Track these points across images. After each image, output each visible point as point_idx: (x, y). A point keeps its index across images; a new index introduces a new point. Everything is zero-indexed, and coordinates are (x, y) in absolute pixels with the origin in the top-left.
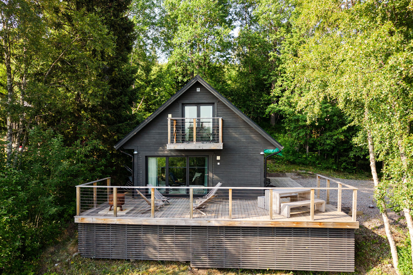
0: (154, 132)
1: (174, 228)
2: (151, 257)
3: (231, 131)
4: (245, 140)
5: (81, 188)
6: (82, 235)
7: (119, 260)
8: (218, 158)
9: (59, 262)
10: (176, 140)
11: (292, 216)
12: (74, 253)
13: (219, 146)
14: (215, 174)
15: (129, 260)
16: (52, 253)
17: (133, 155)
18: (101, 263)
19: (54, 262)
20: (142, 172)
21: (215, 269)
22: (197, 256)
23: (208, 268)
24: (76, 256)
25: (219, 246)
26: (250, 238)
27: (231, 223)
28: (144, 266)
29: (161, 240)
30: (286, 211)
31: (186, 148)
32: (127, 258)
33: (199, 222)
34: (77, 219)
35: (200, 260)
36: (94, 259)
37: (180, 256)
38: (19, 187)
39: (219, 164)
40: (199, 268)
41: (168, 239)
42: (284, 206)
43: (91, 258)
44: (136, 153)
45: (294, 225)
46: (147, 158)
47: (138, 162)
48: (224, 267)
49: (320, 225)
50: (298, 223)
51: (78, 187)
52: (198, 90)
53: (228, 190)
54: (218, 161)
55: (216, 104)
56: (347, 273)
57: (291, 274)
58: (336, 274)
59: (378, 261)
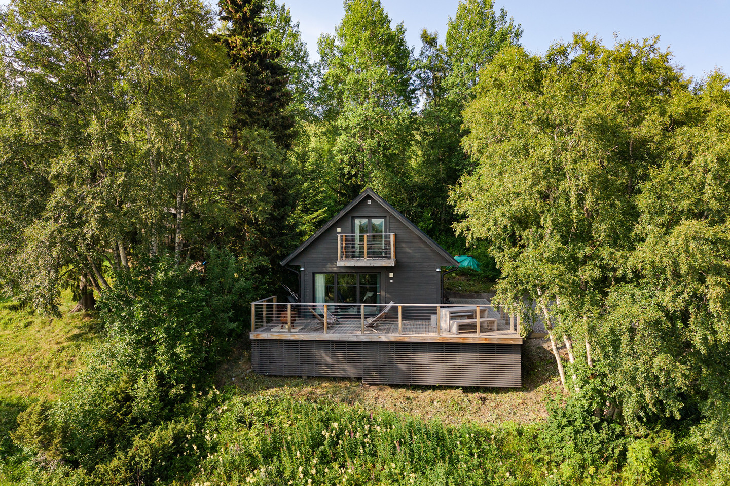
0: (322, 247)
1: (346, 344)
2: (324, 374)
3: (404, 246)
4: (419, 256)
5: (256, 305)
6: (255, 351)
7: (291, 376)
8: (391, 275)
9: (235, 377)
10: (346, 257)
11: (460, 333)
12: (247, 369)
13: (391, 263)
14: (388, 292)
15: (301, 377)
16: (227, 370)
17: (300, 271)
18: (274, 379)
19: (232, 377)
20: (309, 290)
21: (386, 385)
22: (367, 372)
23: (379, 384)
24: (250, 372)
25: (391, 363)
26: (420, 354)
27: (400, 338)
28: (317, 382)
29: (333, 356)
30: (454, 328)
31: (356, 265)
32: (299, 375)
33: (370, 337)
34: (252, 336)
35: (371, 376)
36: (267, 375)
37: (351, 372)
38: (204, 303)
39: (392, 281)
40: (370, 385)
41: (340, 355)
42: (453, 323)
43: (265, 375)
44: (302, 269)
45: (461, 341)
46: (314, 274)
47: (305, 279)
48: (395, 383)
49: (486, 340)
50: (464, 338)
51: (253, 304)
52: (369, 202)
53: (398, 306)
54: (391, 279)
55: (388, 218)
56: (515, 390)
57: (460, 391)
58: (506, 390)
59: (549, 379)
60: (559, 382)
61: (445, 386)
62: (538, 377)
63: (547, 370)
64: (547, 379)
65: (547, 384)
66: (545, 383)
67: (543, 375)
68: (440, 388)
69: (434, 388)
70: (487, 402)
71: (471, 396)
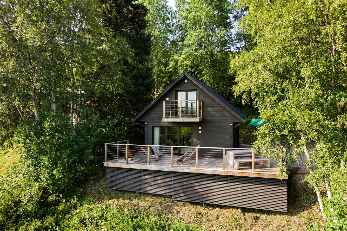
1: (162, 172)
2: (149, 191)
3: (209, 109)
6: (108, 174)
7: (129, 192)
8: (200, 128)
9: (94, 189)
10: (172, 116)
11: (240, 169)
12: (104, 185)
13: (197, 119)
14: (198, 139)
15: (135, 192)
16: (92, 185)
17: (145, 125)
18: (118, 192)
19: (92, 189)
21: (188, 202)
22: (176, 192)
23: (183, 201)
24: (104, 187)
25: (192, 187)
26: (211, 182)
27: (197, 171)
28: (143, 197)
29: (154, 180)
30: (237, 165)
31: (175, 121)
32: (133, 191)
33: (177, 169)
34: (105, 164)
35: (179, 195)
36: (114, 190)
39: (200, 132)
40: (178, 201)
41: (159, 180)
42: (236, 161)
43: (113, 189)
45: (240, 175)
46: (153, 128)
47: (148, 130)
48: (194, 201)
49: (259, 175)
50: (242, 173)
51: (106, 144)
52: (186, 81)
54: (200, 130)
55: (198, 90)
56: (282, 213)
57: (239, 210)
58: (275, 213)
59: (310, 207)
60: (318, 210)
61: (229, 206)
62: (301, 204)
63: (308, 199)
64: (308, 206)
65: (309, 211)
66: (307, 209)
67: (305, 203)
68: (225, 207)
69: (221, 207)
70: (259, 221)
71: (247, 215)
